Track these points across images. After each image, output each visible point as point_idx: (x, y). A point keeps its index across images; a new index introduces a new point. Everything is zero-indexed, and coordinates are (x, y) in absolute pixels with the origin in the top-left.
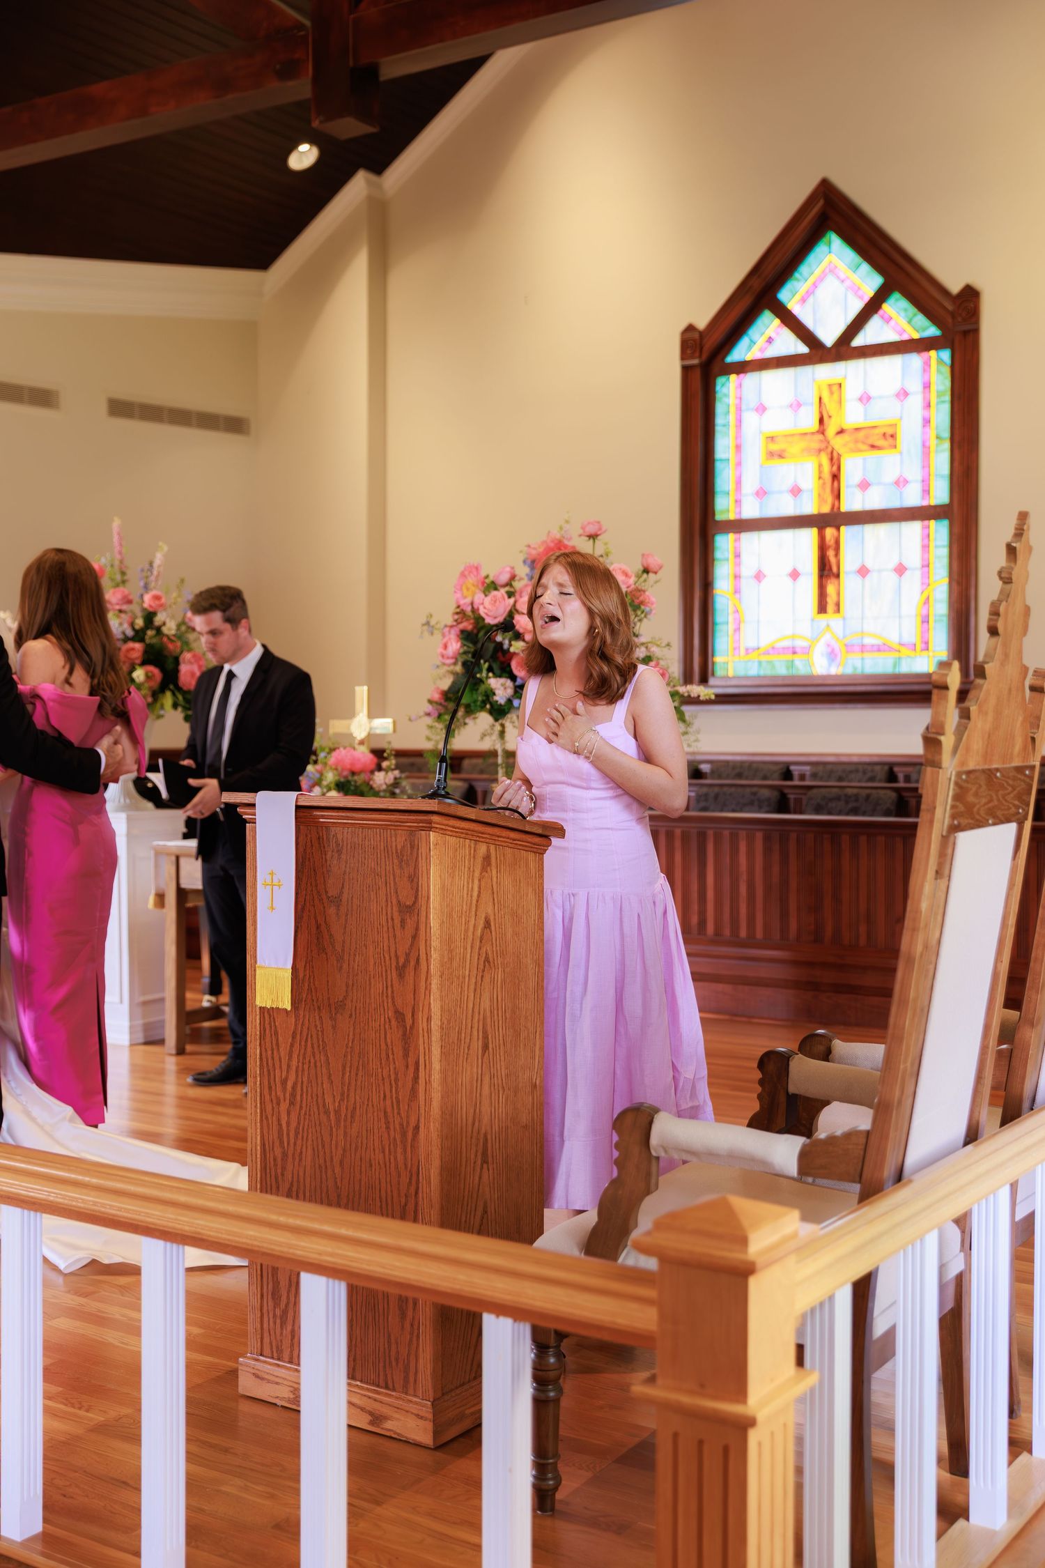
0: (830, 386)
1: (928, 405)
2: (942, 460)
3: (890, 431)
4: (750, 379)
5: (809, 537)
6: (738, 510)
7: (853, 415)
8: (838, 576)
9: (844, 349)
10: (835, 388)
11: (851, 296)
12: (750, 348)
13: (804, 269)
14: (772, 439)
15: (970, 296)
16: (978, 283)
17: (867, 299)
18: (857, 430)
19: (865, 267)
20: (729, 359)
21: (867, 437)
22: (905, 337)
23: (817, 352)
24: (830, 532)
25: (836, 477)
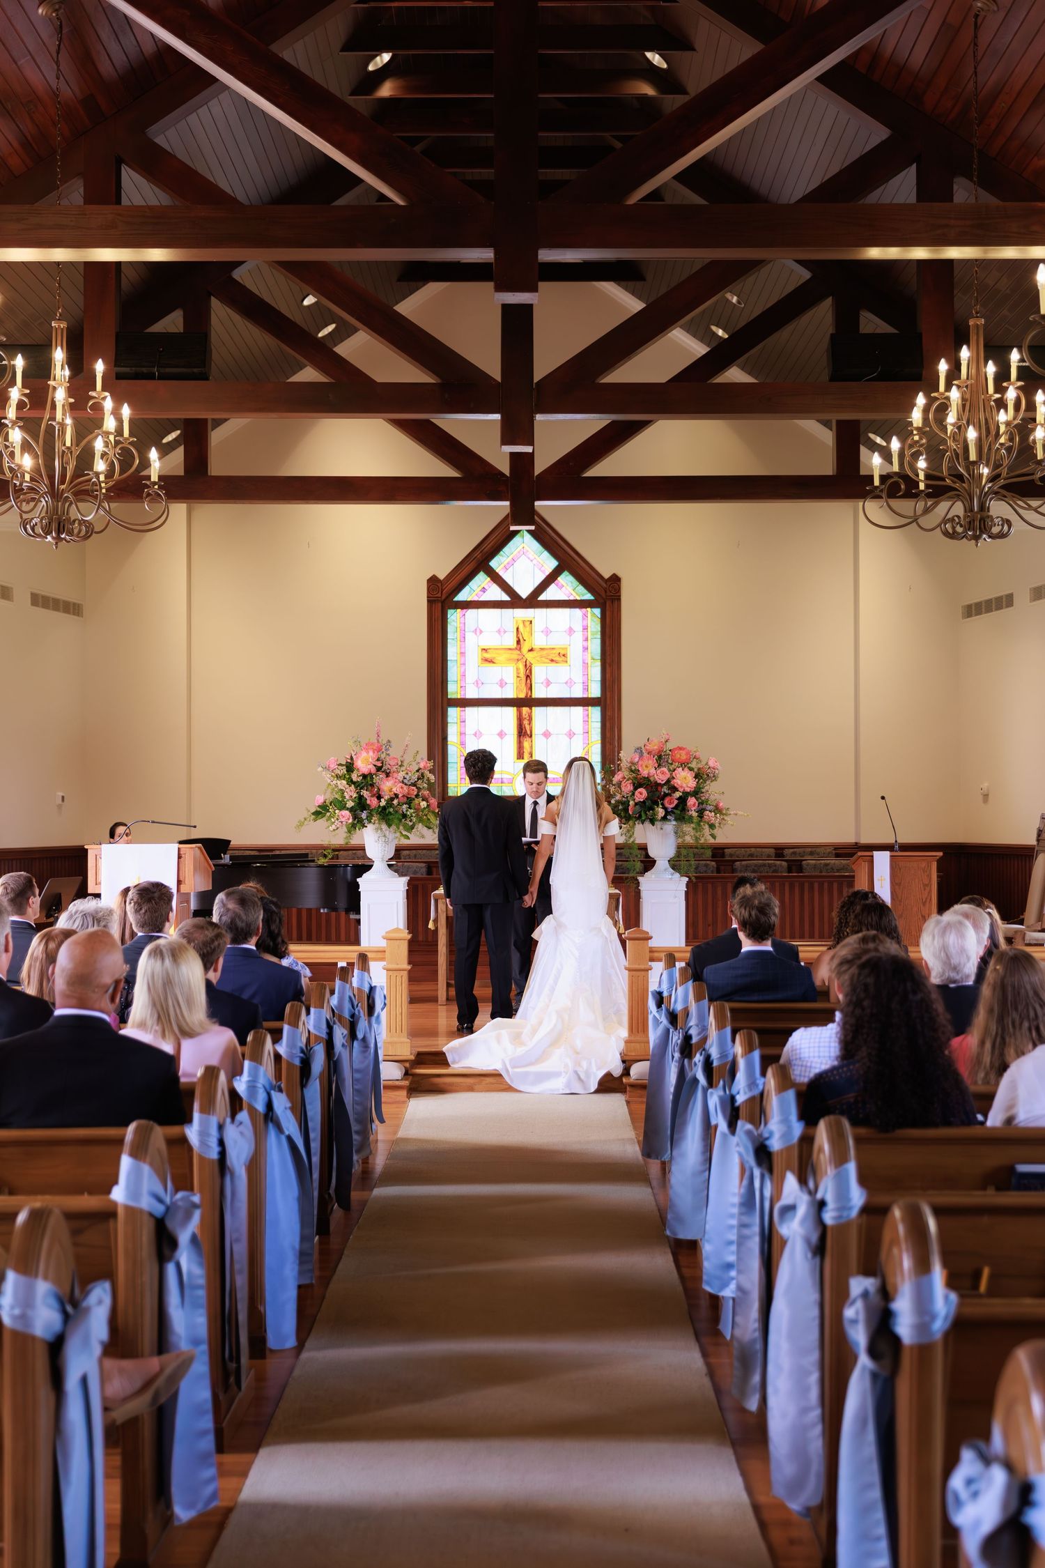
0: (524, 622)
1: (586, 640)
2: (596, 672)
3: (562, 652)
4: (471, 613)
5: (511, 712)
6: (462, 693)
7: (538, 640)
8: (531, 736)
9: (533, 601)
10: (528, 623)
11: (537, 571)
12: (470, 594)
13: (506, 549)
14: (485, 650)
15: (615, 579)
16: (619, 574)
17: (547, 573)
18: (542, 649)
19: (546, 554)
20: (456, 599)
21: (548, 655)
22: (572, 598)
23: (516, 601)
24: (525, 710)
25: (528, 677)
